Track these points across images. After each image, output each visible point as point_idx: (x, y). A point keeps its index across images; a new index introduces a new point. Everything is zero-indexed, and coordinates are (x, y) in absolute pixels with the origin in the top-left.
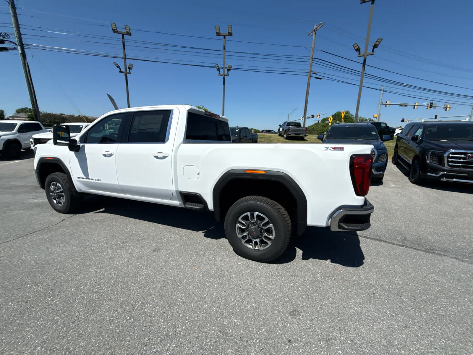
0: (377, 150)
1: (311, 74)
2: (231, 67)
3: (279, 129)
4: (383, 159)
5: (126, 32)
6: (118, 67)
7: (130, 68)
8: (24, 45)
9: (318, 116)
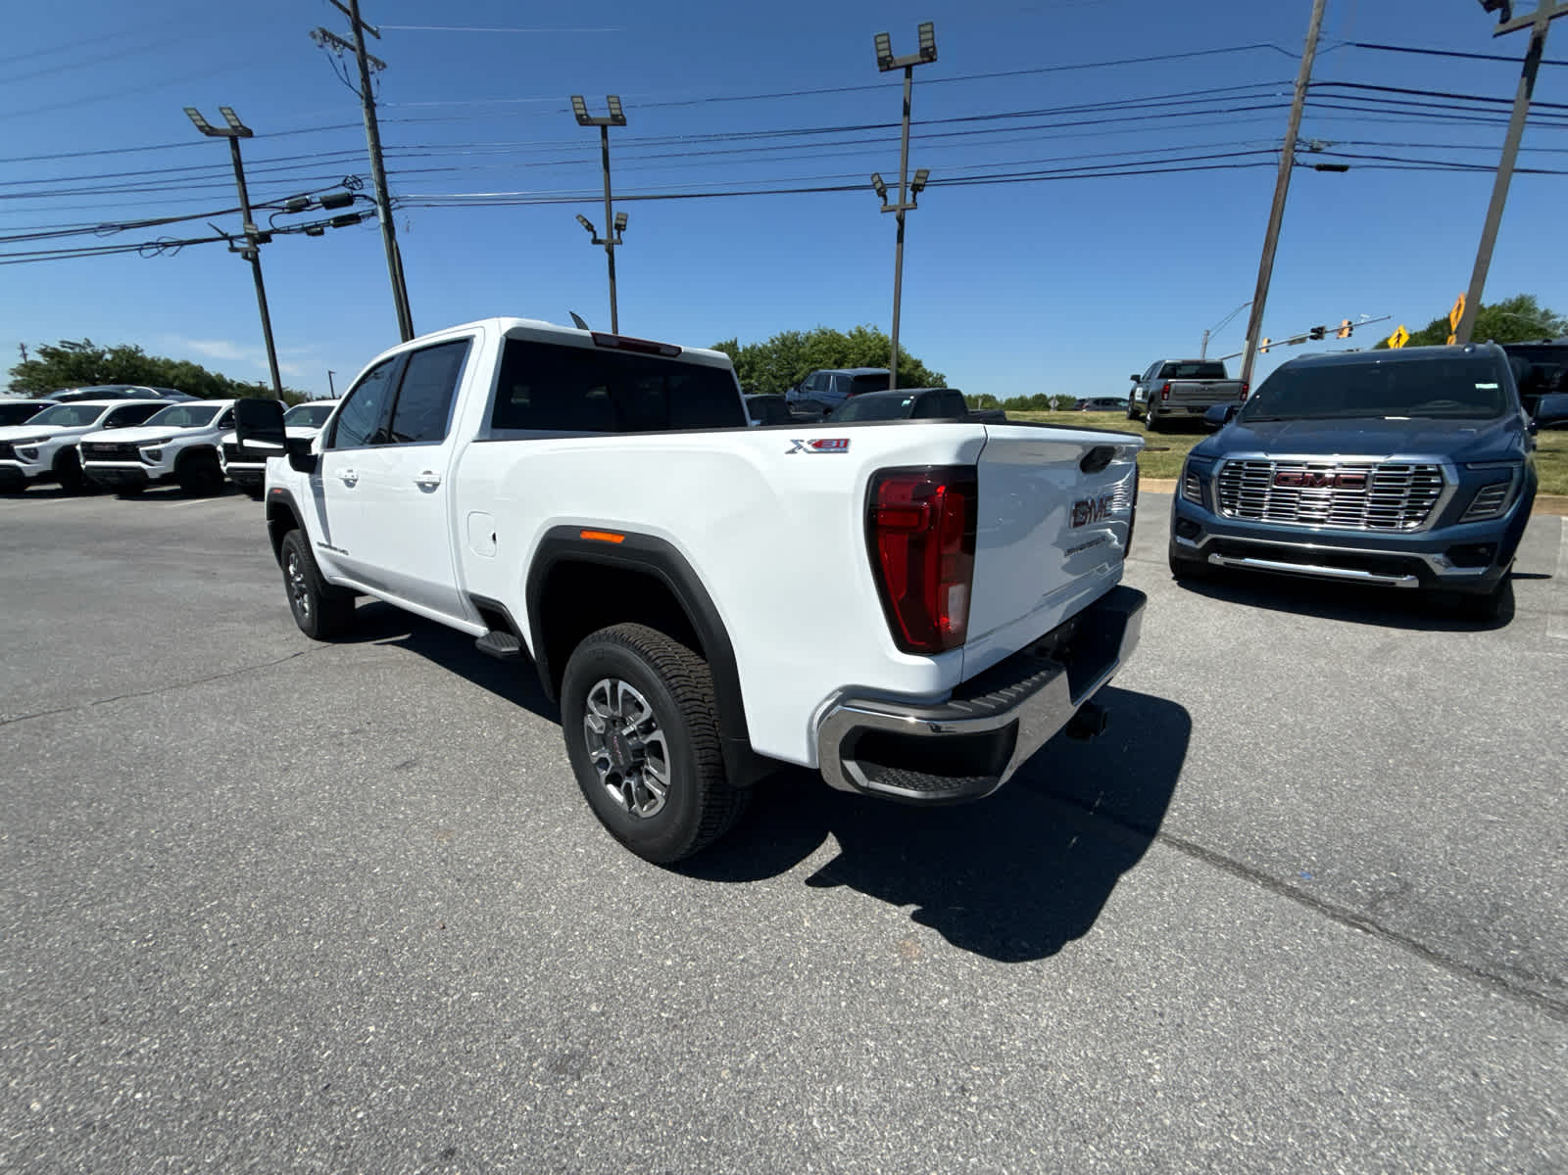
0: (1461, 465)
1: (1291, 154)
2: (924, 175)
3: (1132, 394)
4: (1497, 506)
5: (613, 116)
6: (590, 227)
7: (620, 228)
8: (391, 202)
9: (1346, 332)
